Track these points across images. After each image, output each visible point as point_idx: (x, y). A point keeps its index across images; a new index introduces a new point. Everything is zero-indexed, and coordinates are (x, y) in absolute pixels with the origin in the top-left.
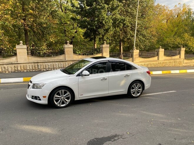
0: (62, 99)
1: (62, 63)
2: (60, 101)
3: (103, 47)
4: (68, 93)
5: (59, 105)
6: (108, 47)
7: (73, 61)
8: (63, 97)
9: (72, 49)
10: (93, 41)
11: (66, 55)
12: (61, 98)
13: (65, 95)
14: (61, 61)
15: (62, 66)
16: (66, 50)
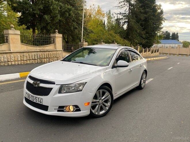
0: (100, 104)
1: (6, 56)
2: (97, 106)
3: (55, 37)
4: (107, 94)
5: (97, 113)
6: (61, 37)
7: (20, 52)
8: (101, 101)
9: (19, 36)
10: (31, 30)
11: (11, 45)
12: (98, 102)
13: (104, 97)
14: (4, 53)
15: (6, 60)
16: (10, 37)
